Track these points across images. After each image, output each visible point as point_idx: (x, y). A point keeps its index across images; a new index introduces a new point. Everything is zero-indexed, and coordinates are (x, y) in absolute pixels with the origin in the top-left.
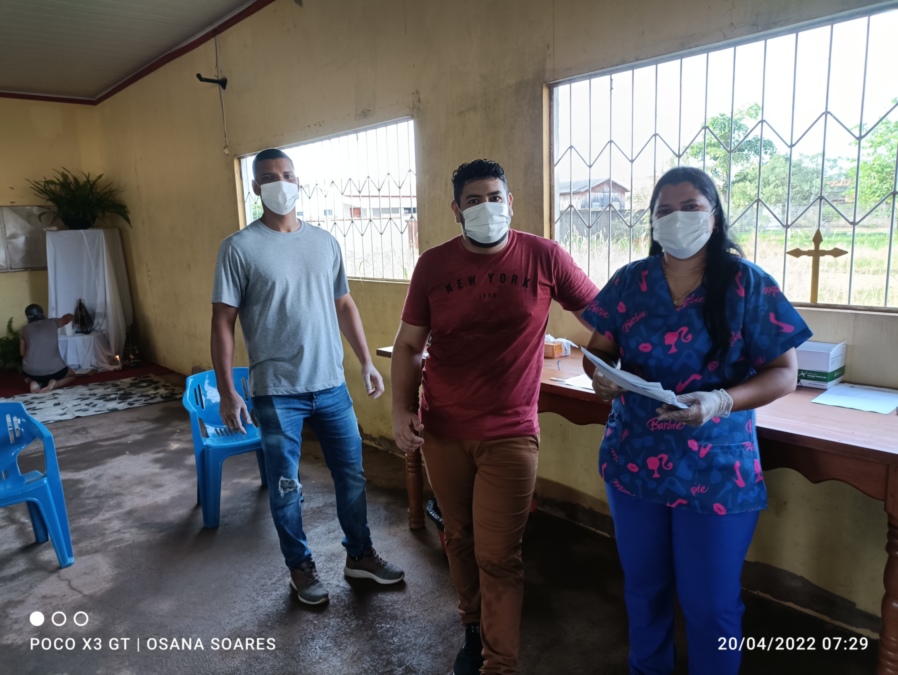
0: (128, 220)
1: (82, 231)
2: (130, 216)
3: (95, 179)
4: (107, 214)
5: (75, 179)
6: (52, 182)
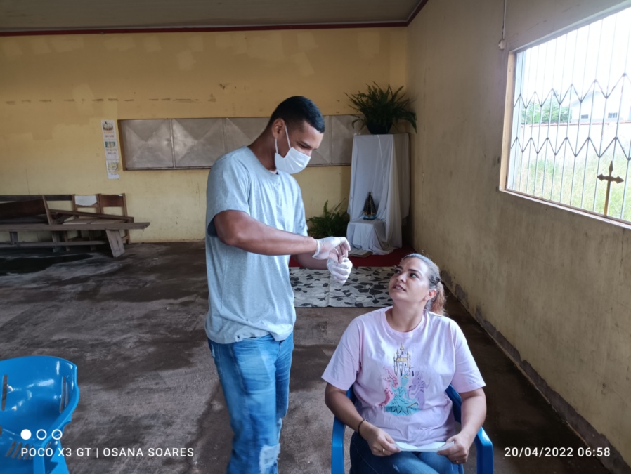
0: (415, 126)
1: (378, 136)
3: (397, 90)
4: (400, 121)
5: (381, 91)
6: (363, 95)
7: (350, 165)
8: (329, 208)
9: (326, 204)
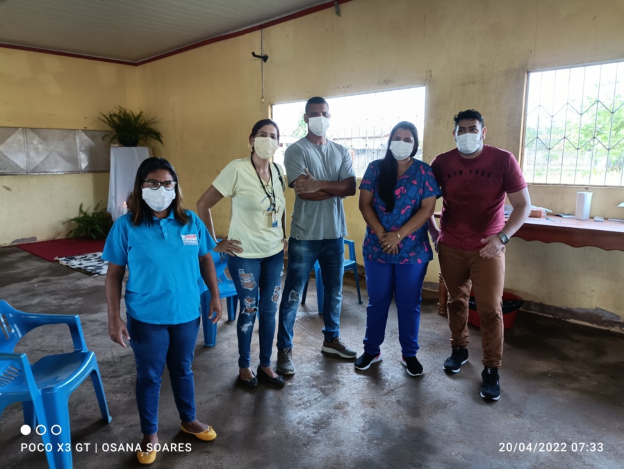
0: (162, 142)
1: (134, 148)
2: (162, 139)
3: (137, 115)
4: (148, 138)
5: (132, 114)
6: (115, 115)
7: (108, 171)
8: (84, 209)
9: (81, 206)
